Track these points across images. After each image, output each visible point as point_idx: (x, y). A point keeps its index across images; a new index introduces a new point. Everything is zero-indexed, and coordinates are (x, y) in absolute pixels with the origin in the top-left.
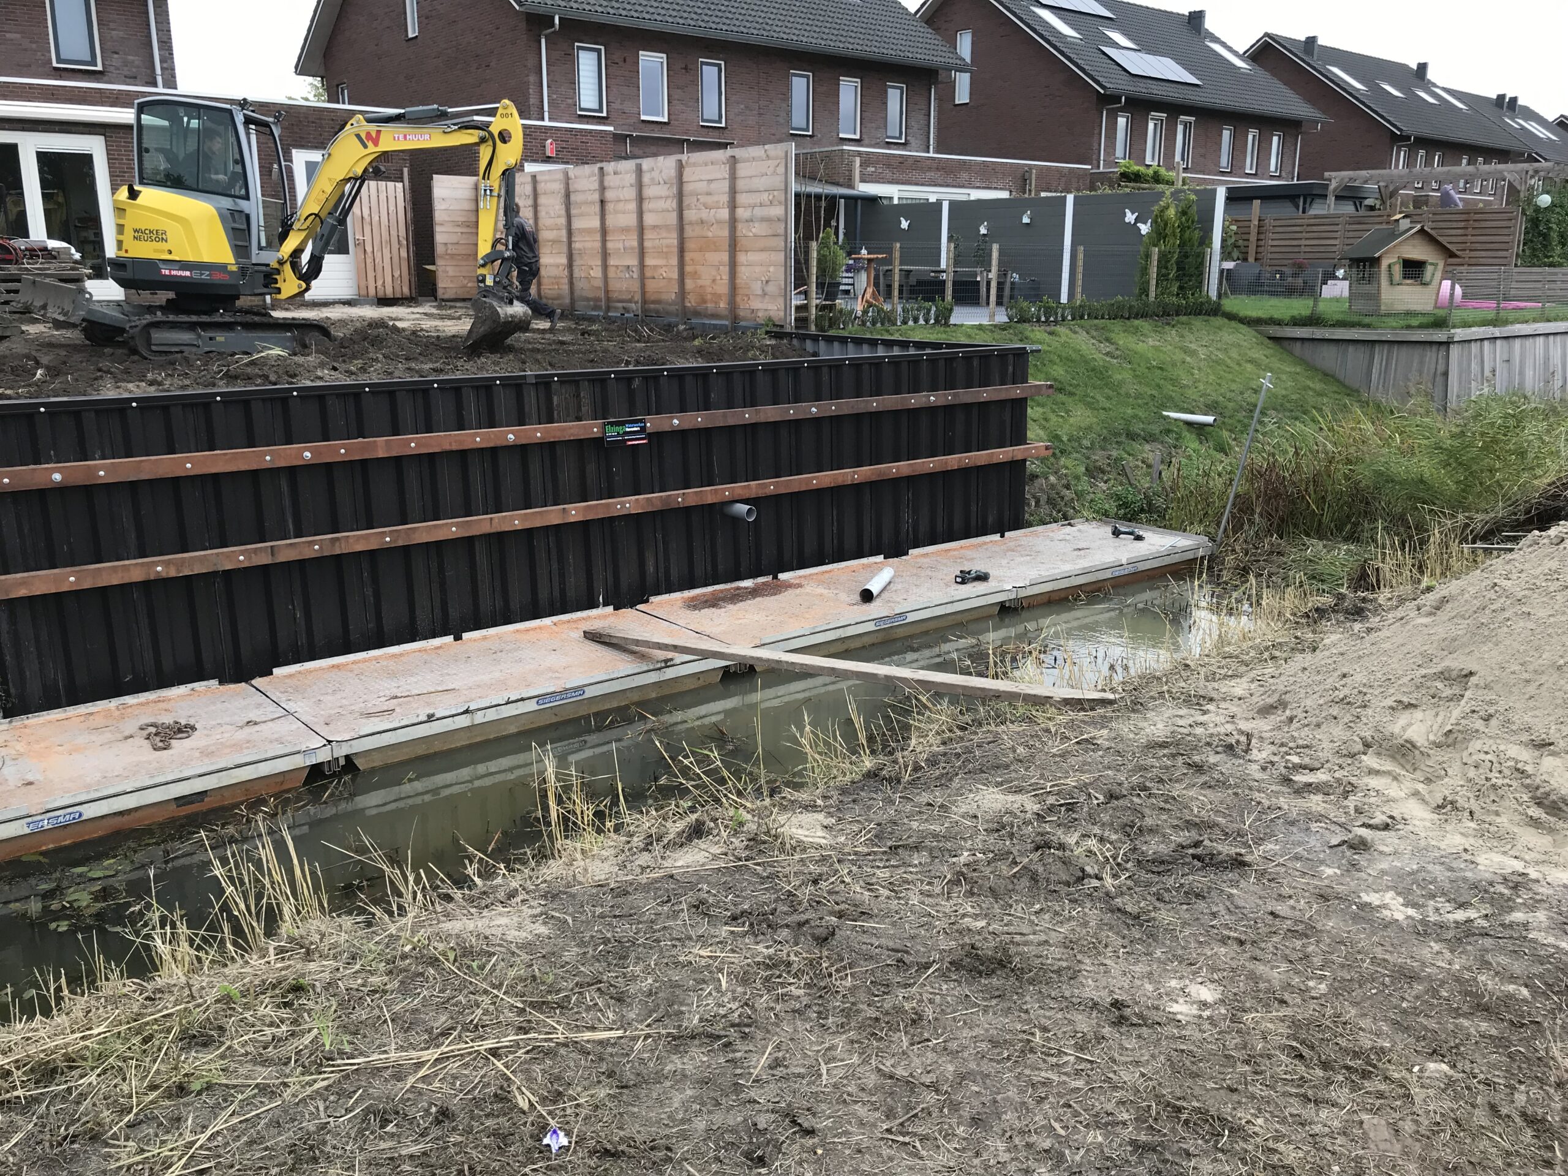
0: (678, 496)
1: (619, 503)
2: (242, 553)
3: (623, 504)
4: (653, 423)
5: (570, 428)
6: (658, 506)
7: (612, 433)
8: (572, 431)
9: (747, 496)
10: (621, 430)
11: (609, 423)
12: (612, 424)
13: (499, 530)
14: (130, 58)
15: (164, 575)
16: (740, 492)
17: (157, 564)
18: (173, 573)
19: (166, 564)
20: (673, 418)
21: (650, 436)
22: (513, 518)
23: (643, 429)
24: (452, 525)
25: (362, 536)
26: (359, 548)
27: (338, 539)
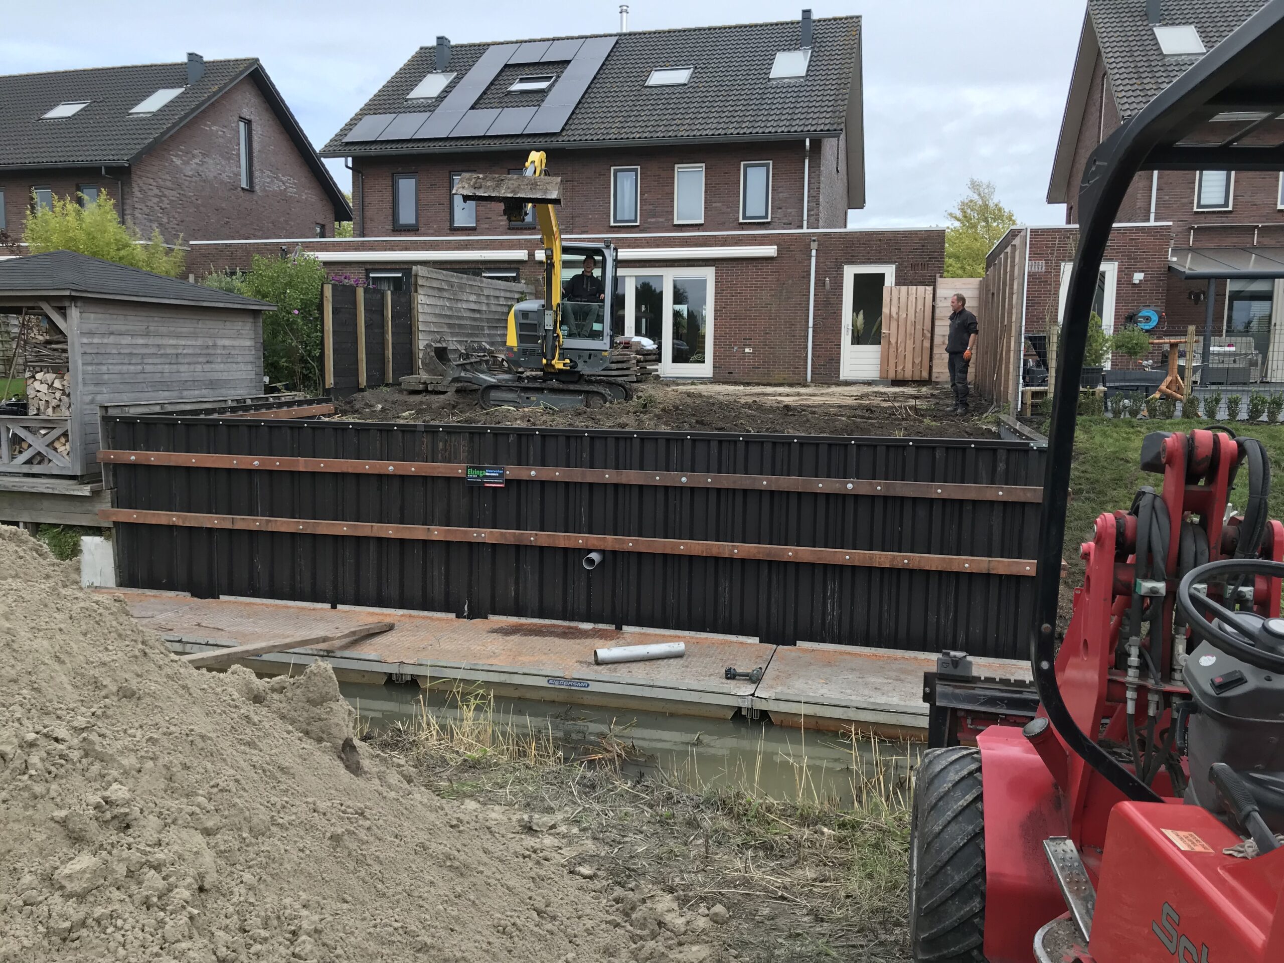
0: (531, 535)
1: (475, 532)
2: (217, 519)
3: (479, 534)
4: (512, 472)
5: (439, 467)
6: (511, 541)
7: (473, 474)
8: (441, 470)
9: (602, 548)
10: (481, 473)
11: (471, 467)
12: (474, 468)
13: (377, 535)
14: (789, 210)
15: (177, 524)
16: (595, 542)
17: (173, 516)
18: (181, 524)
19: (178, 517)
20: (532, 470)
21: (508, 482)
22: (388, 529)
23: (501, 476)
24: (344, 525)
25: (284, 522)
26: (283, 529)
27: (270, 521)
